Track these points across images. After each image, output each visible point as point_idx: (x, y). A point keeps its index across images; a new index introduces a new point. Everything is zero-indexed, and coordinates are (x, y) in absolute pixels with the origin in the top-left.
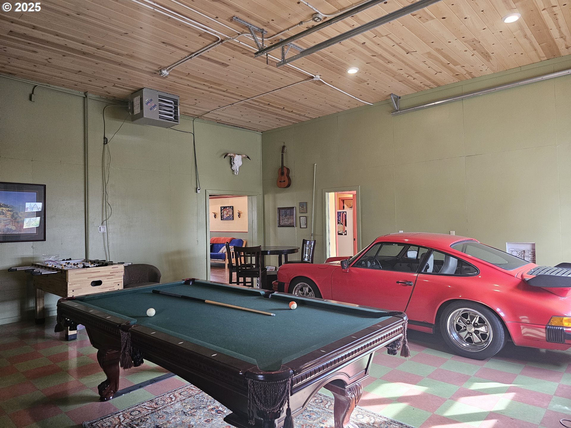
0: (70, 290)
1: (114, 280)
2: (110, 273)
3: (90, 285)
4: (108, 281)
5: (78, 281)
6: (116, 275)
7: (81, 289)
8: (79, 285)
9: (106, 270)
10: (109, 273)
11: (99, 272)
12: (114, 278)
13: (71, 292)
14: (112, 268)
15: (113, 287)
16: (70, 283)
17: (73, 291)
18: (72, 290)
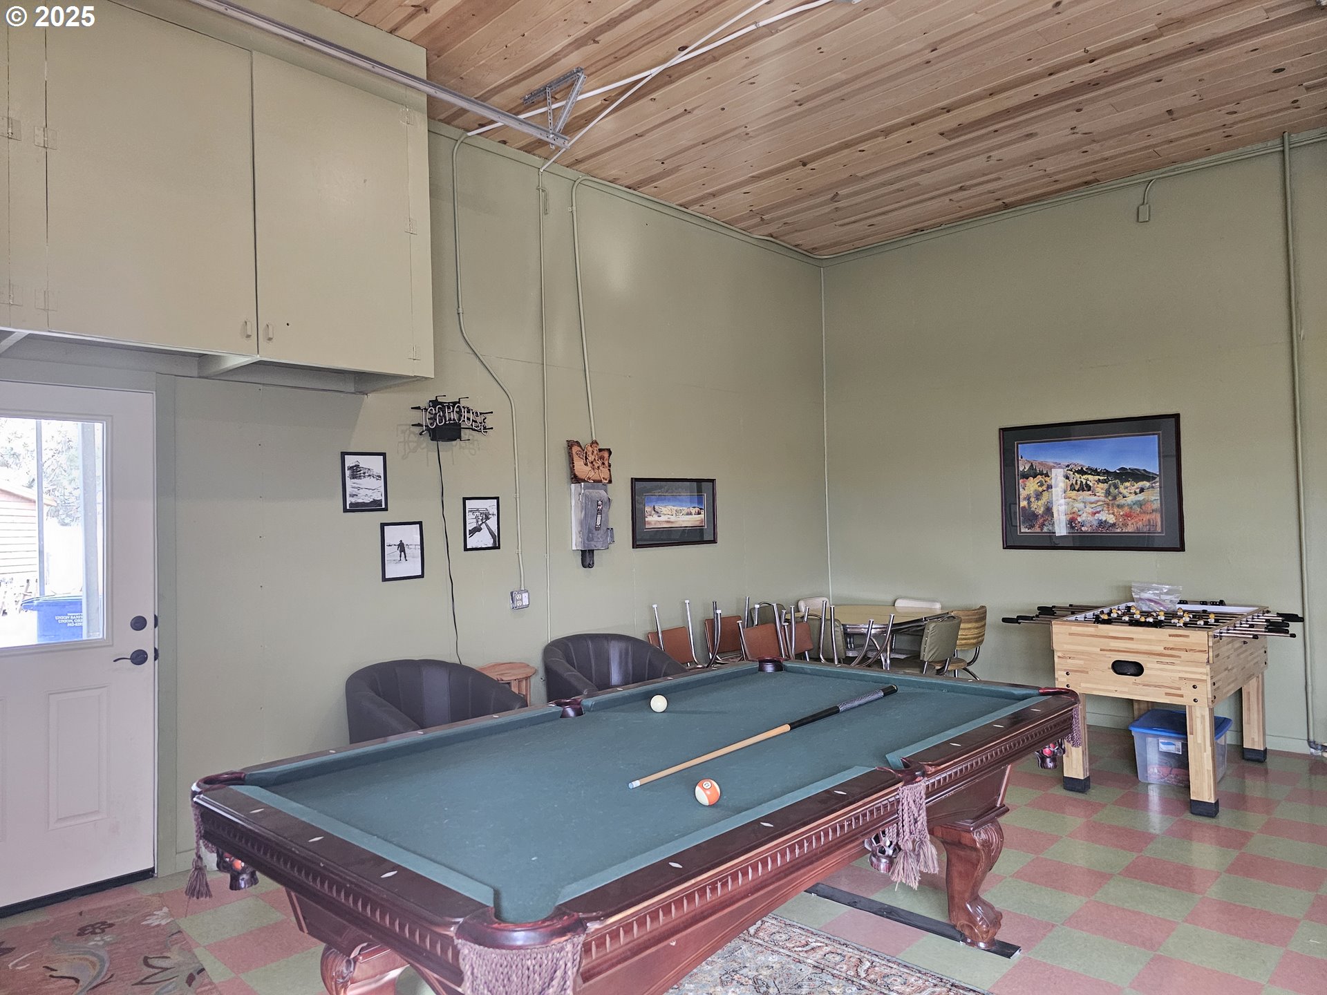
0: (1061, 670)
1: (1180, 671)
2: (1165, 648)
3: (1109, 668)
4: (1161, 670)
5: (1077, 652)
6: (1182, 659)
7: (1087, 673)
8: (1082, 662)
9: (1153, 637)
10: (1160, 649)
11: (1132, 639)
12: (1178, 664)
13: (1063, 676)
14: (1170, 636)
15: (1179, 689)
16: (1060, 654)
17: (1067, 674)
18: (1065, 670)
